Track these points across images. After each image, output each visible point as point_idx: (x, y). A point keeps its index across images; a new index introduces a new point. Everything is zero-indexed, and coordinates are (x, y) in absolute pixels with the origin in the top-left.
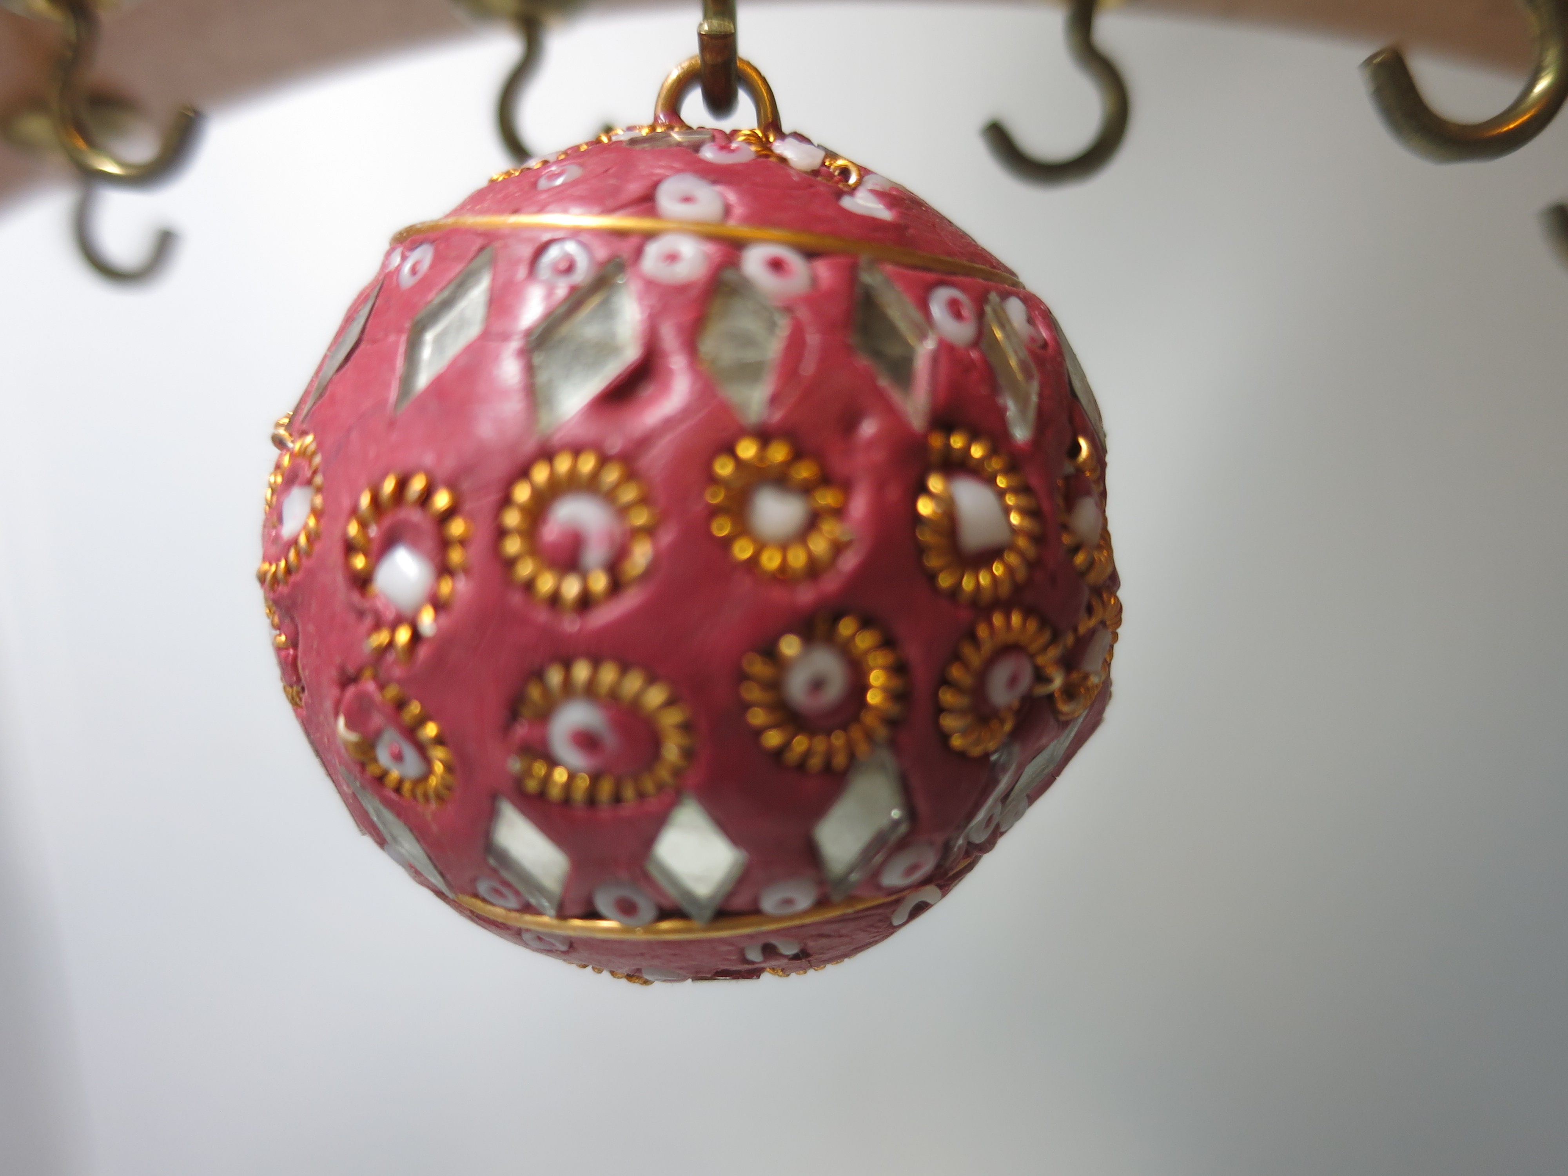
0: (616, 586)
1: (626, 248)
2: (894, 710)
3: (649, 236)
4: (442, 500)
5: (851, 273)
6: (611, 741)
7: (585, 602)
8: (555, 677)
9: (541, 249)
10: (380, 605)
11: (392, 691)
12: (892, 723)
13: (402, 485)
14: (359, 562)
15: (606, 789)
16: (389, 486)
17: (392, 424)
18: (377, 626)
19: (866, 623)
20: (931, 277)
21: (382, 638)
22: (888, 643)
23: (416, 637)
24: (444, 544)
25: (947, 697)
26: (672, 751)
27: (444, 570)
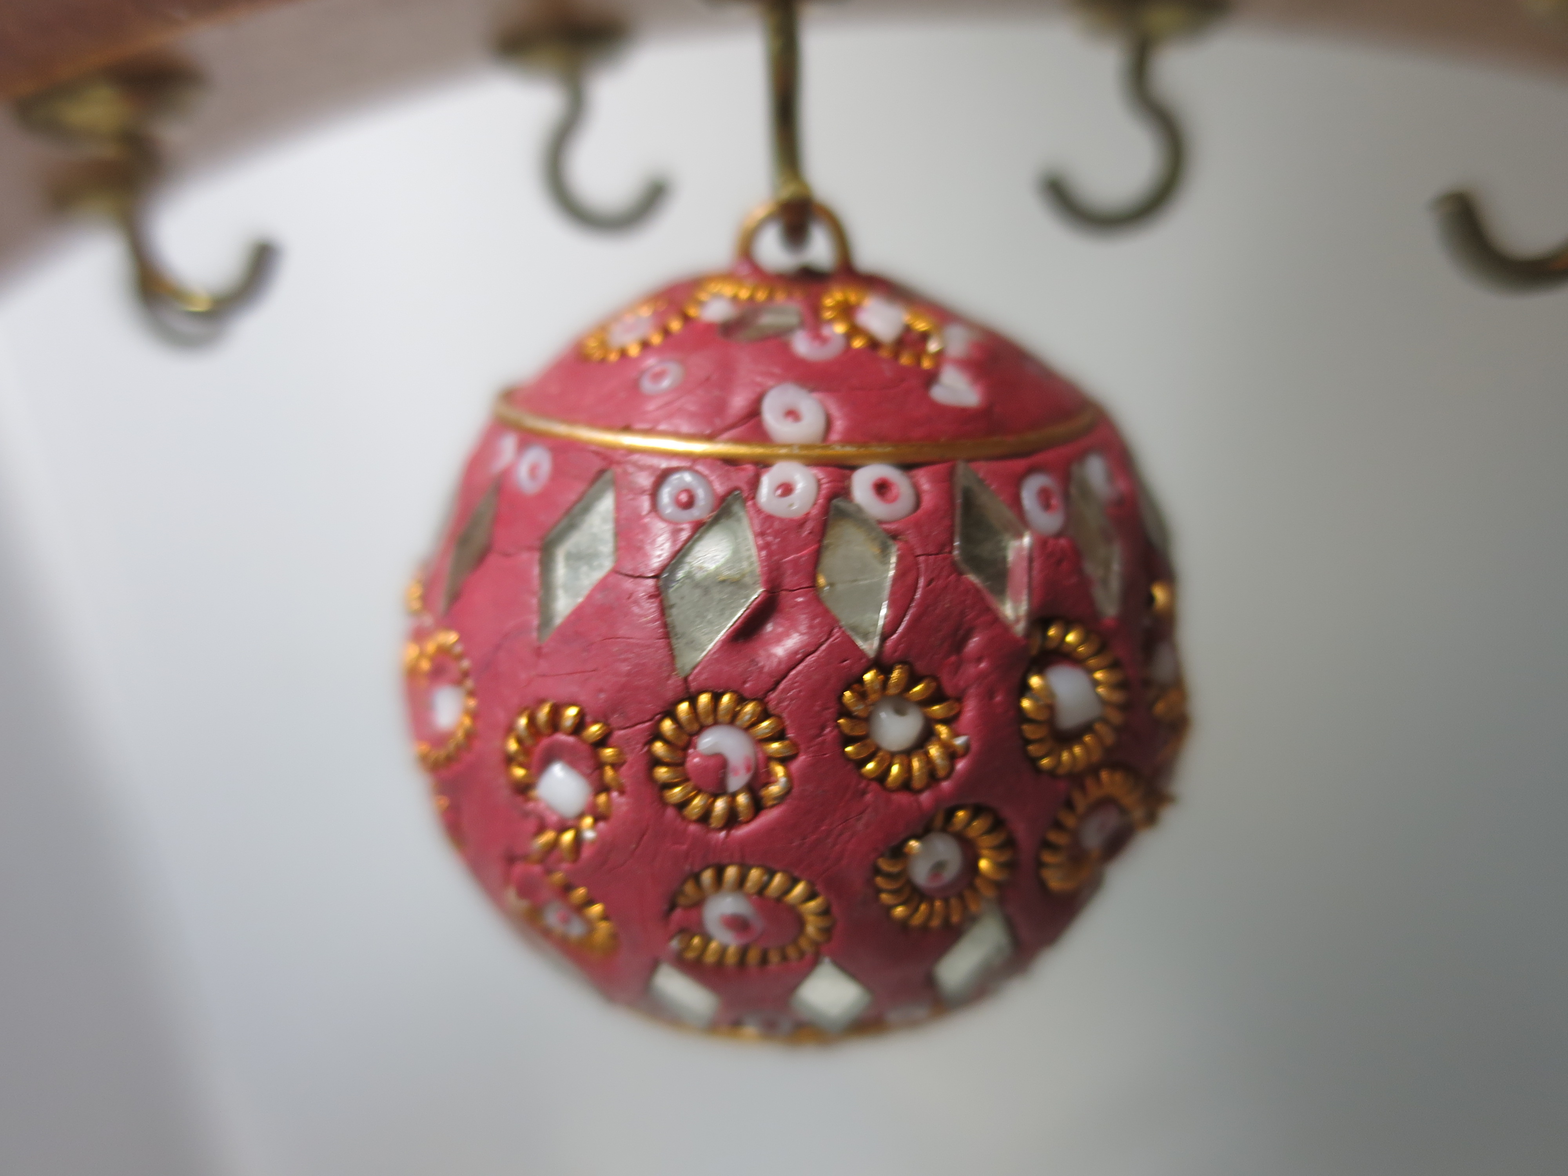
0: (758, 805)
1: (740, 478)
2: (1000, 876)
3: (762, 465)
4: (595, 729)
5: (947, 480)
6: (758, 924)
7: (732, 819)
8: (707, 876)
9: (663, 477)
10: (541, 806)
11: (558, 877)
12: (998, 885)
13: (556, 712)
14: (519, 772)
15: (753, 956)
16: (544, 712)
17: (538, 652)
18: (541, 828)
19: (977, 811)
20: (1020, 464)
21: (548, 836)
22: (998, 825)
23: (578, 841)
24: (599, 765)
25: (1048, 857)
26: (811, 929)
27: (602, 787)
